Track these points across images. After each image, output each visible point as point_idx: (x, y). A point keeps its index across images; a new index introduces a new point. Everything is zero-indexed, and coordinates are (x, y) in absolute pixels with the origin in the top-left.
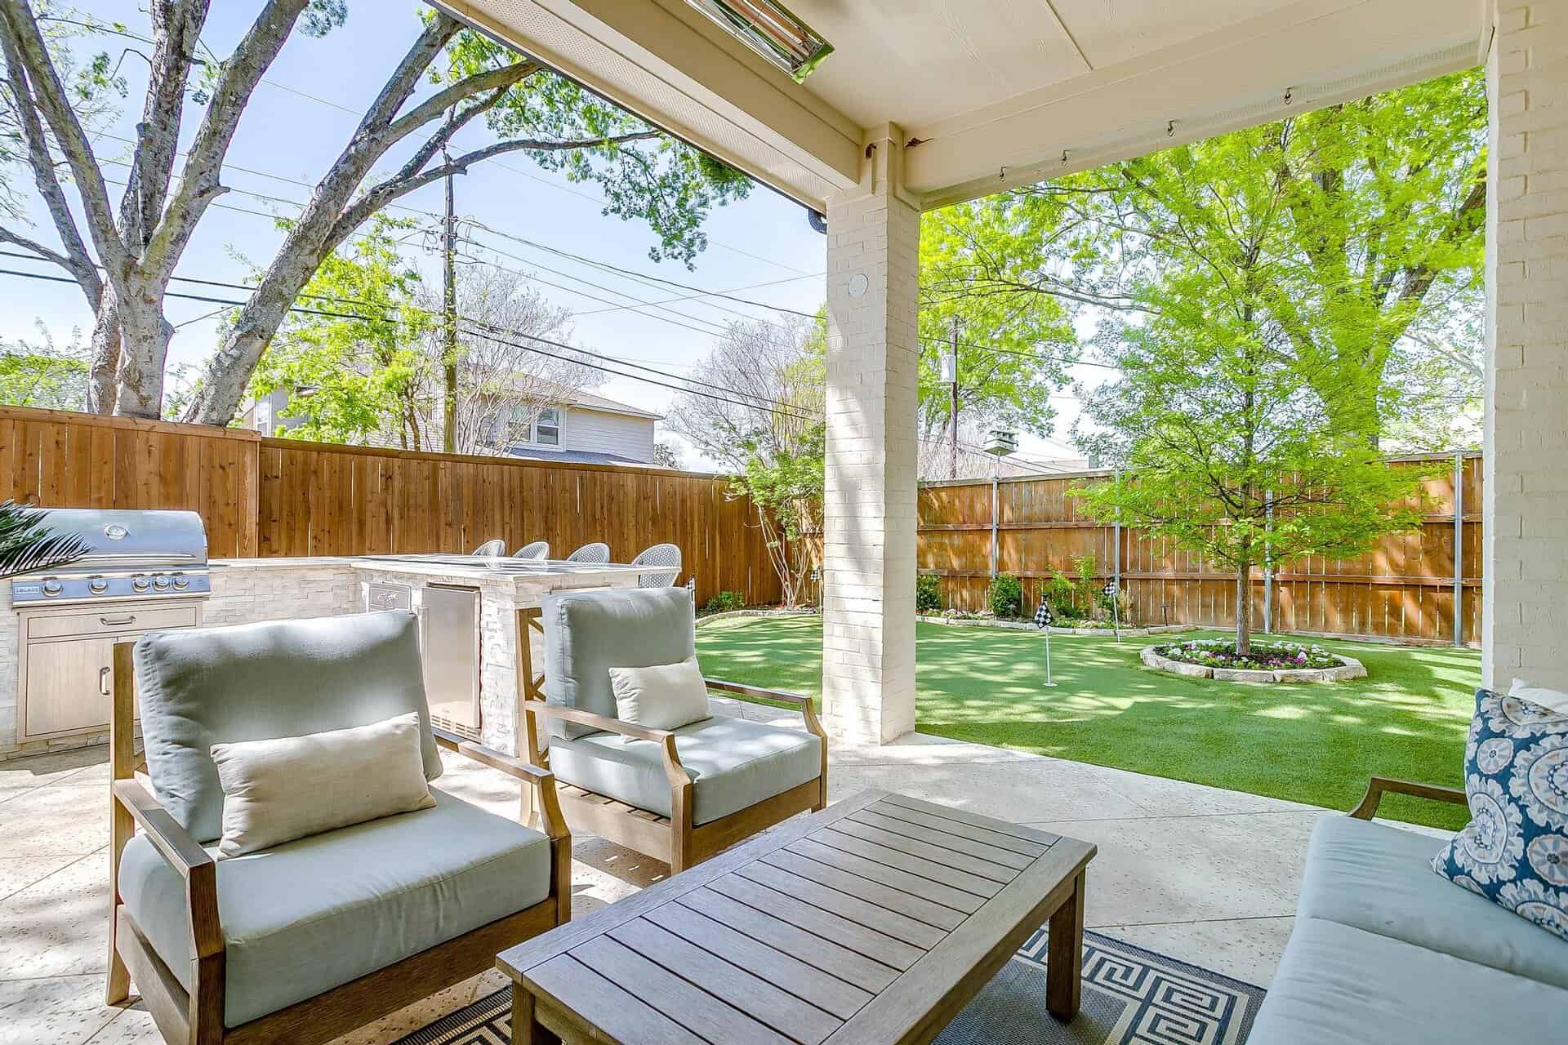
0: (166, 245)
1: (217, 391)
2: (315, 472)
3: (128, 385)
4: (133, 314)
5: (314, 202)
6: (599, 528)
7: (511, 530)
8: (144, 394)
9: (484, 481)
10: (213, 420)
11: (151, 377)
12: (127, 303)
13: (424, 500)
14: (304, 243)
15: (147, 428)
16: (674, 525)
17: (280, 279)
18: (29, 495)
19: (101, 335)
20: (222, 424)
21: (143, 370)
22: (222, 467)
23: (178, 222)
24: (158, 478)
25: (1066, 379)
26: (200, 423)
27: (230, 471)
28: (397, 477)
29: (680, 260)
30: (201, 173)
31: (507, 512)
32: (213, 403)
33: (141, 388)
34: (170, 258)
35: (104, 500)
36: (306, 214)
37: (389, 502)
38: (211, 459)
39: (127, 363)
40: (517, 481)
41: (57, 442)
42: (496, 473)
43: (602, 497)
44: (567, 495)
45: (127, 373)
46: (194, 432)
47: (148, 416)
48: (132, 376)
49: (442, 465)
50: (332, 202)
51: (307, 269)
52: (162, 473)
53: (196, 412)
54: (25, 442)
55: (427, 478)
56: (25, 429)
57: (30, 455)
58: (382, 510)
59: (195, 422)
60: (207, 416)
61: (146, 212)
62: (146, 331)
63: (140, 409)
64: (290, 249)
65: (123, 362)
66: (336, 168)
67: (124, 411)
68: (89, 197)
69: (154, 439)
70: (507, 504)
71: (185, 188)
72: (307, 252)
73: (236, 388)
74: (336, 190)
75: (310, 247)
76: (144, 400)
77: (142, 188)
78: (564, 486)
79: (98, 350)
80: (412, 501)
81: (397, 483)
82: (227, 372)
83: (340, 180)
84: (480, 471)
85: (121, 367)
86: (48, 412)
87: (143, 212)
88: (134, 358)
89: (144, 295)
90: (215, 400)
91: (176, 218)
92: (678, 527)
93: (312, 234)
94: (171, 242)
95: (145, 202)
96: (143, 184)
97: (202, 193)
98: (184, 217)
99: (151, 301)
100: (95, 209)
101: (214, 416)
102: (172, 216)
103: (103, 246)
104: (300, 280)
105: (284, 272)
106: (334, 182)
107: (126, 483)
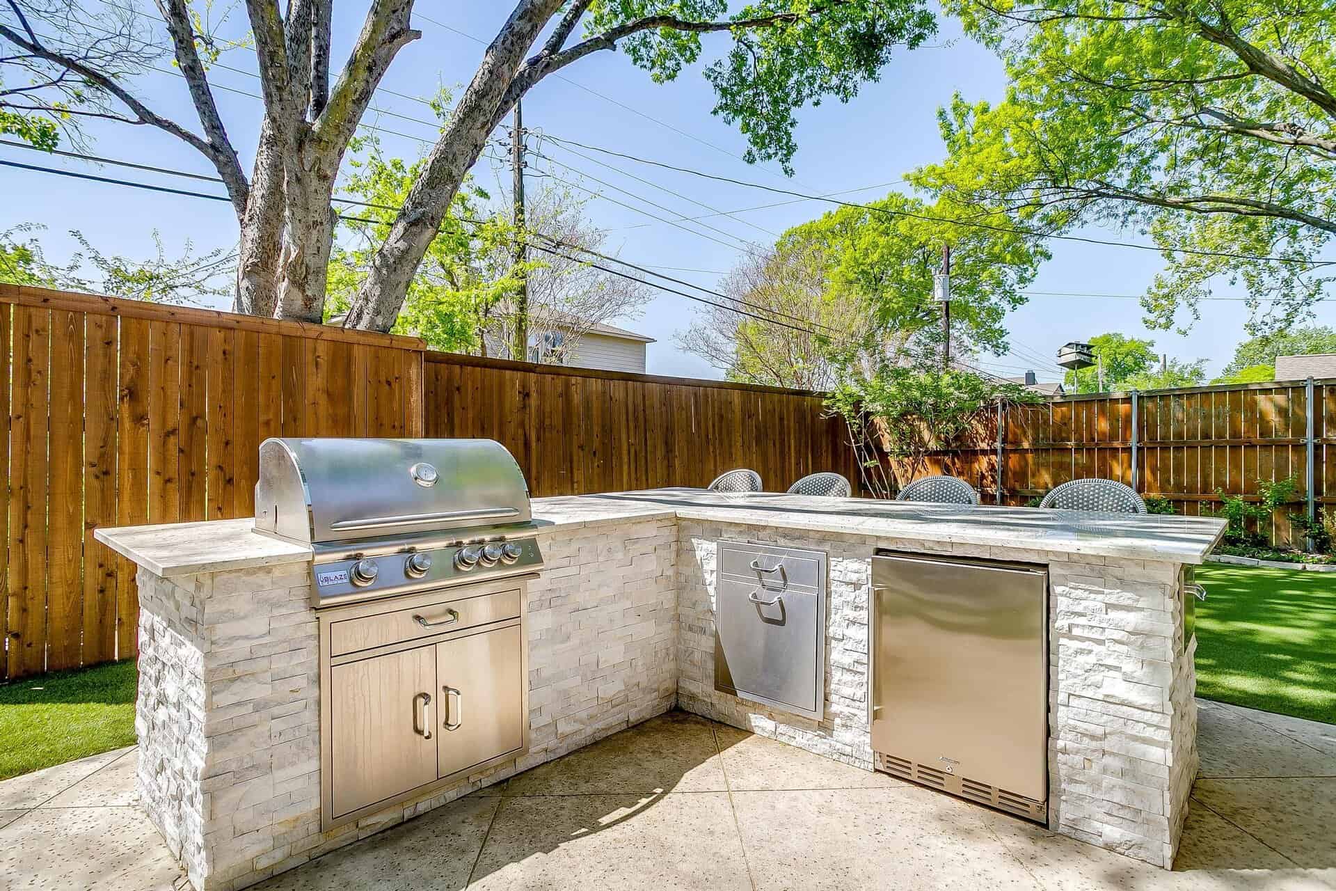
0: (348, 104)
1: (382, 291)
2: (458, 389)
3: (293, 282)
4: (304, 193)
5: (486, 66)
6: (711, 450)
7: (636, 452)
8: (309, 293)
9: (611, 399)
10: (378, 326)
11: (317, 273)
12: (298, 180)
13: (558, 421)
14: (476, 113)
15: (315, 335)
16: (774, 444)
17: (450, 157)
18: (197, 418)
19: (252, 227)
20: (385, 331)
21: (309, 264)
22: (389, 383)
23: (362, 74)
24: (325, 396)
25: (1021, 298)
26: (364, 329)
27: (396, 386)
28: (534, 395)
29: (775, 160)
30: (394, 12)
31: (632, 433)
32: (378, 305)
33: (307, 286)
34: (350, 121)
35: (272, 424)
36: (478, 80)
37: (527, 421)
38: (377, 373)
39: (293, 255)
40: (640, 398)
41: (224, 353)
42: (622, 389)
43: (713, 415)
44: (684, 412)
45: (292, 268)
46: (362, 339)
47: (312, 321)
48: (299, 272)
49: (573, 380)
50: (506, 66)
51: (476, 146)
52: (330, 390)
53: (359, 316)
54: (191, 351)
55: (561, 395)
56: (192, 334)
57: (197, 367)
58: (520, 431)
59: (358, 328)
60: (372, 321)
61: (320, 68)
62: (316, 215)
63: (305, 313)
64: (462, 121)
65: (288, 255)
66: (509, 25)
67: (287, 314)
68: (266, 43)
69: (322, 349)
70: (632, 425)
71: (374, 31)
72: (479, 125)
73: (402, 286)
74: (510, 52)
75: (482, 119)
76: (309, 302)
77: (317, 37)
78: (681, 405)
79: (249, 245)
80: (547, 422)
81: (534, 401)
82: (393, 269)
83: (515, 39)
84: (607, 388)
85: (285, 261)
86: (215, 314)
87: (316, 68)
88: (302, 248)
89: (319, 169)
90: (380, 302)
91: (361, 71)
92: (778, 445)
93: (485, 103)
94: (354, 102)
95: (319, 56)
96: (318, 32)
97: (393, 37)
98: (370, 69)
99: (325, 178)
100: (272, 60)
101: (380, 321)
102: (357, 68)
103: (277, 108)
104: (468, 159)
105: (455, 149)
106: (509, 42)
107: (294, 402)
